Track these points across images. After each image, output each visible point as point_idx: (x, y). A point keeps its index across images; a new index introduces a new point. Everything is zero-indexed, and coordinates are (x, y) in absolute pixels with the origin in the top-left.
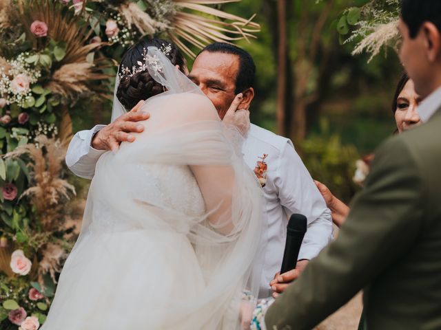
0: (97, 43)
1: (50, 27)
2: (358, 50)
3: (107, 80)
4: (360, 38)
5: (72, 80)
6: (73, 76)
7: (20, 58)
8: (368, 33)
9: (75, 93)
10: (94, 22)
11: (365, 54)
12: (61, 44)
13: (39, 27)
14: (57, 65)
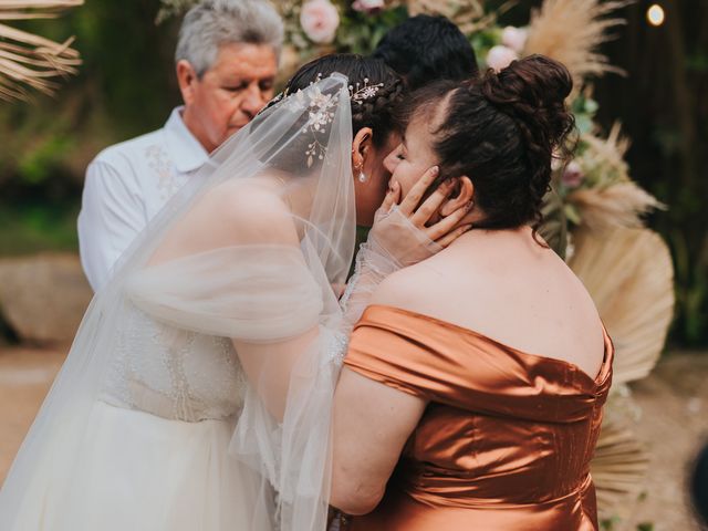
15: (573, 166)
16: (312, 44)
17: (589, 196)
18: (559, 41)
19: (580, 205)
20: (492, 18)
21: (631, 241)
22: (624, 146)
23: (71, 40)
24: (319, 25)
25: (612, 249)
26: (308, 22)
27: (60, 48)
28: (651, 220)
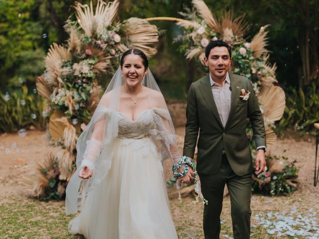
0: (110, 57)
1: (92, 51)
2: (187, 58)
3: (110, 68)
4: (188, 54)
5: (102, 68)
6: (102, 66)
7: (85, 61)
8: (190, 52)
9: (101, 72)
10: (110, 50)
11: (189, 59)
12: (98, 57)
13: (89, 52)
14: (96, 63)
15: (259, 73)
16: (203, 47)
17: (263, 79)
18: (257, 46)
19: (261, 81)
20: (245, 40)
21: (275, 89)
22: (276, 68)
23: (156, 48)
24: (205, 44)
25: (271, 91)
26: (202, 43)
27: (153, 49)
28: (275, 84)
